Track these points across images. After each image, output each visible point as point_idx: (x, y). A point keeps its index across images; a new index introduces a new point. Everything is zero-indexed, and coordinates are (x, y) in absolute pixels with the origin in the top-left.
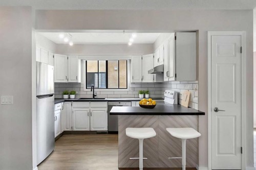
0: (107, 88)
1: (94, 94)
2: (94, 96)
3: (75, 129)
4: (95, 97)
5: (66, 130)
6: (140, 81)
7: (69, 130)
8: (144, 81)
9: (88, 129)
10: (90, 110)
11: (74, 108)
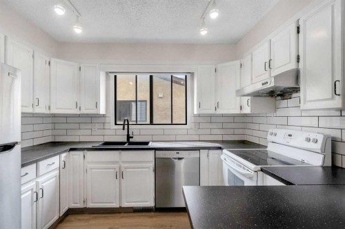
0: (151, 123)
1: (128, 135)
2: (129, 137)
3: (90, 205)
4: (131, 140)
5: (73, 206)
6: (212, 111)
7: (80, 205)
8: (219, 112)
9: (115, 205)
10: (120, 168)
11: (88, 163)
